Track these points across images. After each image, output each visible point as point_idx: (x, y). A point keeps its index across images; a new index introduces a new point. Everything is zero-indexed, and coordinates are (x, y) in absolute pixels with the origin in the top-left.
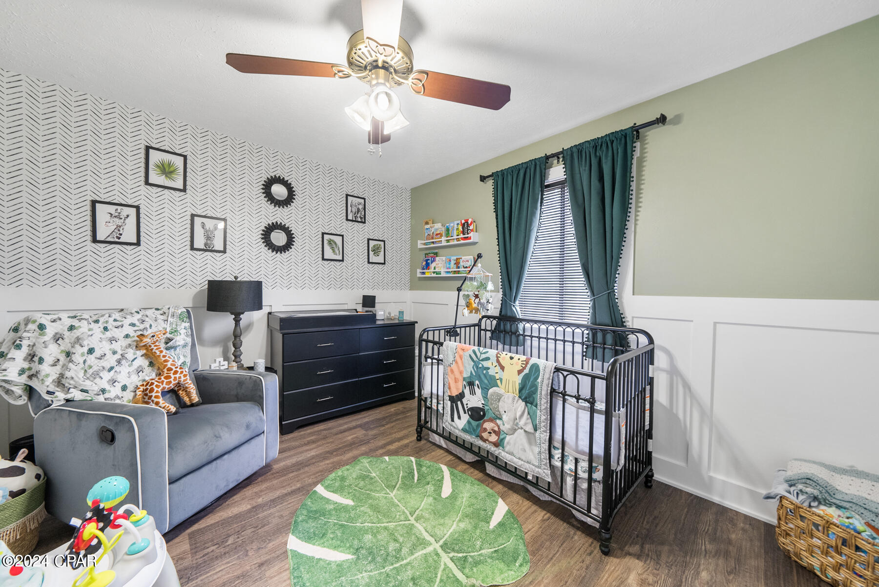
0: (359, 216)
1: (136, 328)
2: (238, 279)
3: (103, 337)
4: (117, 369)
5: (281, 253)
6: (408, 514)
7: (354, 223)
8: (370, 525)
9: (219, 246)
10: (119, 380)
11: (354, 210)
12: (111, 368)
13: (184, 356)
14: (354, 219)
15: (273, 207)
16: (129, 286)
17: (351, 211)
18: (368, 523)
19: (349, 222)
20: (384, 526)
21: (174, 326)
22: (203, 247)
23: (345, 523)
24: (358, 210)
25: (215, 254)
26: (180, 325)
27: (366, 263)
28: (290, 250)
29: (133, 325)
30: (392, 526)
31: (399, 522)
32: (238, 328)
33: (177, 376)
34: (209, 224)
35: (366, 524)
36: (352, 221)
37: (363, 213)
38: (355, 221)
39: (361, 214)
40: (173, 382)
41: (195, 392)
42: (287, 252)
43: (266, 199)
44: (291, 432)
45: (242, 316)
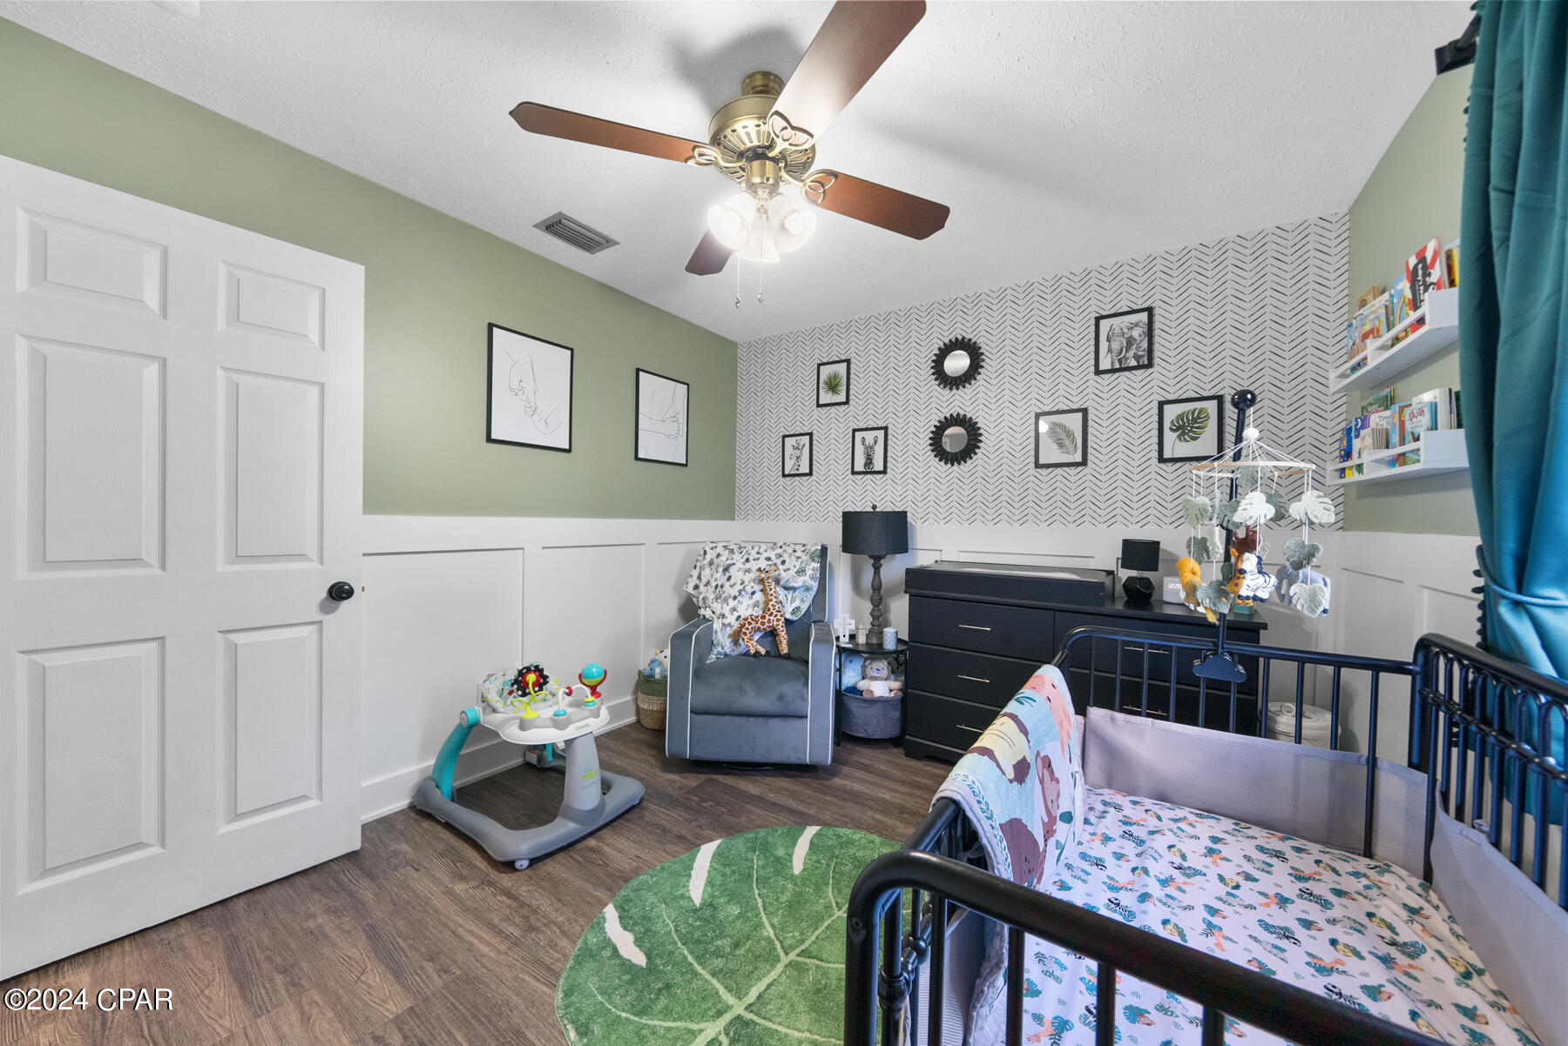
0: (1131, 354)
1: (770, 563)
2: (877, 510)
3: (743, 567)
4: (739, 598)
5: (959, 464)
6: (803, 947)
7: (1117, 375)
8: (760, 905)
9: (878, 466)
10: (738, 609)
11: (1116, 346)
12: (735, 598)
13: (802, 601)
14: (1117, 366)
15: (949, 391)
16: (805, 519)
17: (1110, 350)
18: (763, 901)
19: (1103, 376)
20: (763, 923)
21: (803, 565)
22: (862, 469)
23: (755, 878)
24: (1130, 342)
25: (875, 476)
26: (809, 565)
27: (1155, 461)
28: (975, 457)
29: (768, 559)
30: (766, 933)
31: (778, 939)
32: (877, 577)
33: (772, 618)
34: (869, 436)
35: (759, 900)
36: (1113, 371)
37: (1145, 345)
38: (1121, 370)
39: (1137, 349)
40: (767, 624)
41: (785, 642)
42: (969, 462)
43: (937, 382)
44: (918, 759)
45: (882, 561)
